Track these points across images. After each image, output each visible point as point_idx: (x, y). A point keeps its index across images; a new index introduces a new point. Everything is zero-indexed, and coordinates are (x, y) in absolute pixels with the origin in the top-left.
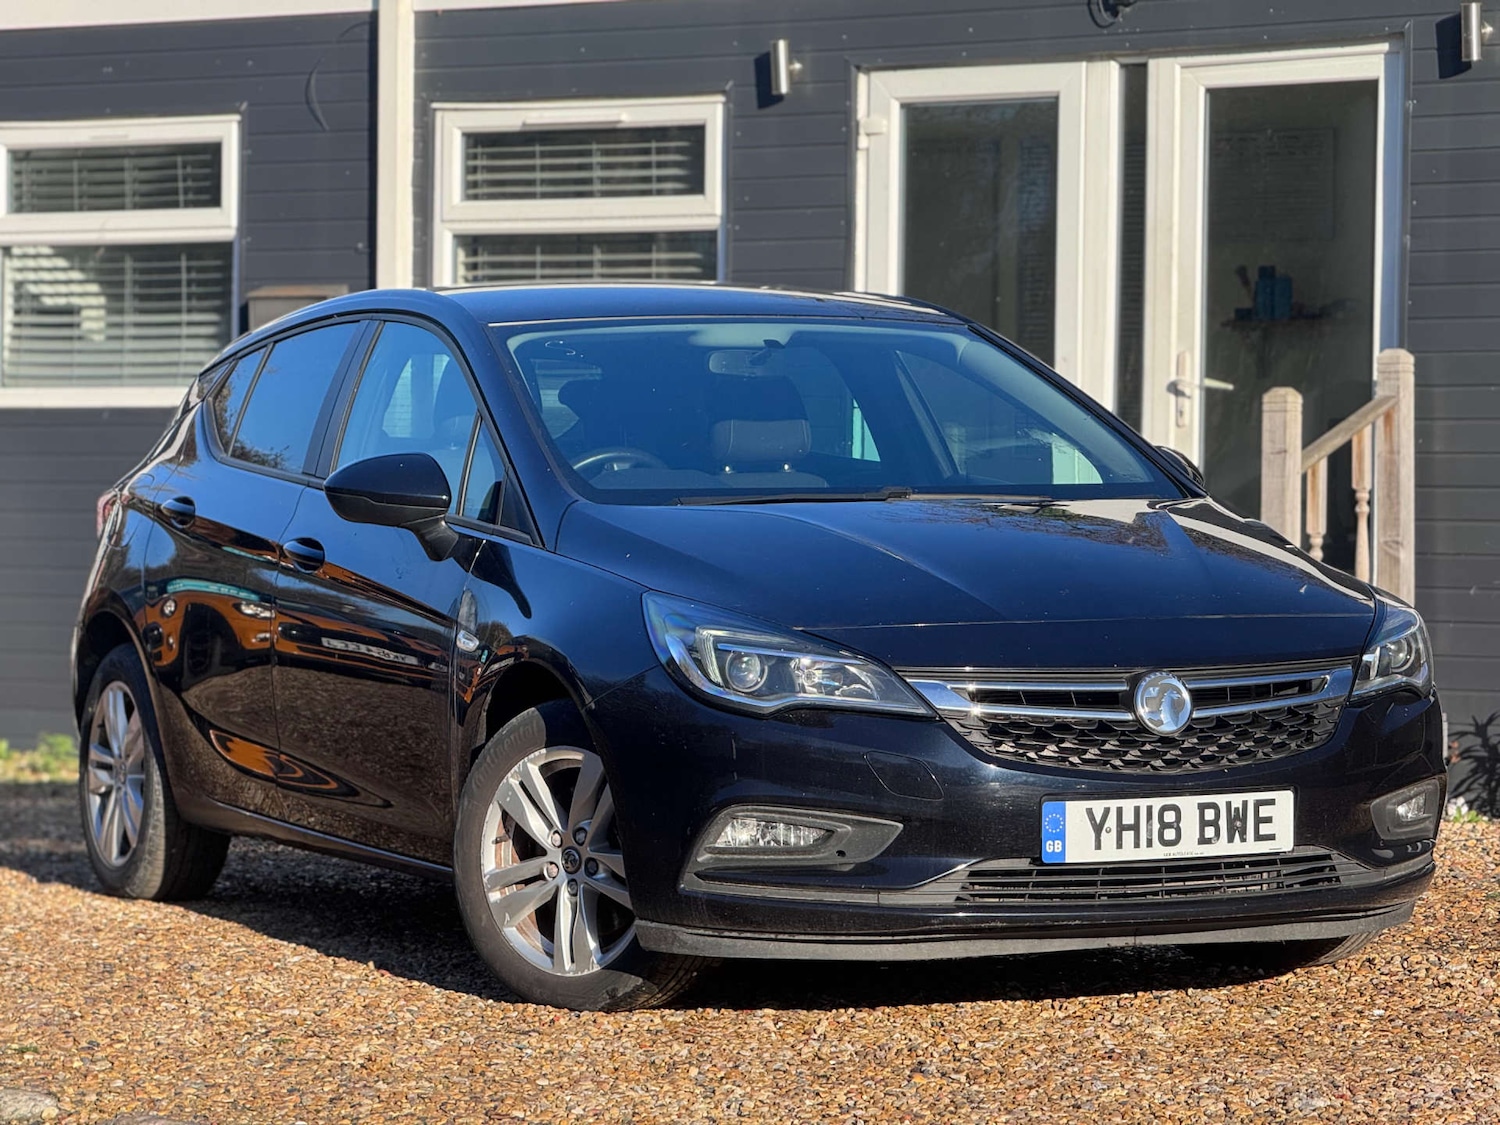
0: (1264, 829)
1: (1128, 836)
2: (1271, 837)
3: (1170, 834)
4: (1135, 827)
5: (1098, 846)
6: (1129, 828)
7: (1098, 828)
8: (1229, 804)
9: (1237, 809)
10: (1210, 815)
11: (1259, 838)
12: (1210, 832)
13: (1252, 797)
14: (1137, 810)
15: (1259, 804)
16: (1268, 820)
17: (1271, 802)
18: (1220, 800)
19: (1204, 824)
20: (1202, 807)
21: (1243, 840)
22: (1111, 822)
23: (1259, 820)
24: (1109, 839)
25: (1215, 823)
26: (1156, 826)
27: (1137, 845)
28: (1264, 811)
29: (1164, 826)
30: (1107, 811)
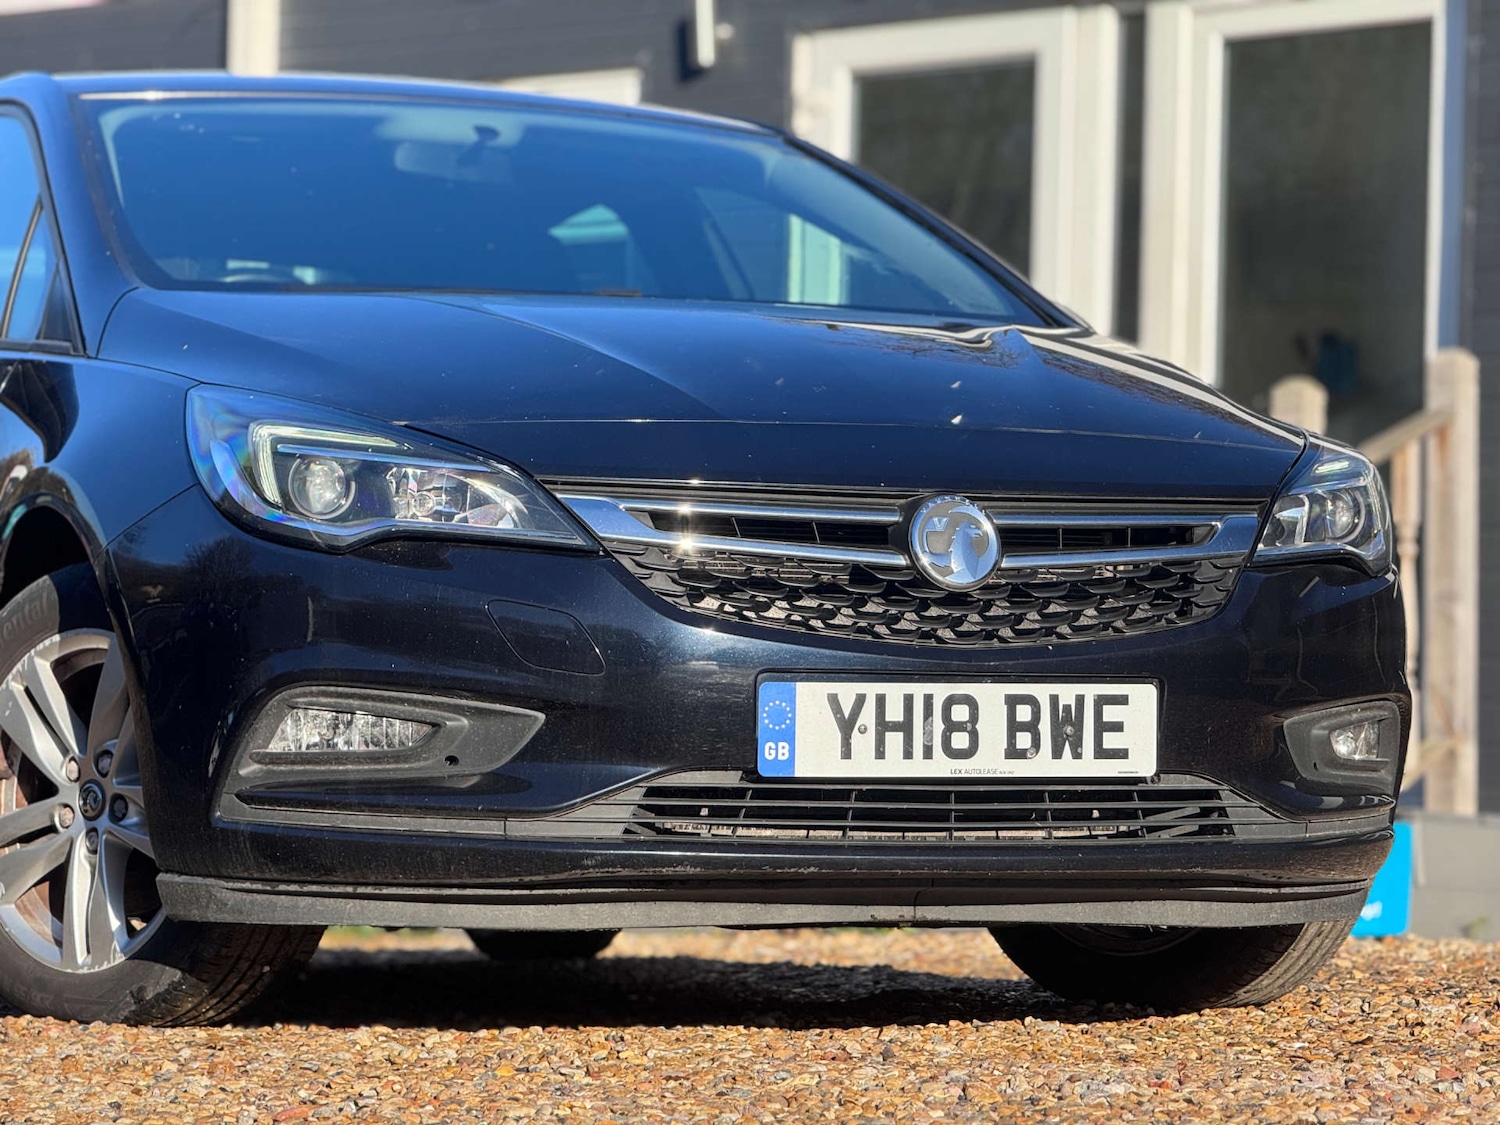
0: (1111, 740)
1: (894, 740)
2: (1122, 754)
3: (960, 740)
4: (906, 727)
5: (847, 754)
6: (895, 727)
7: (847, 726)
8: (1054, 699)
9: (1067, 708)
10: (1024, 713)
11: (1101, 753)
12: (1024, 740)
13: (1091, 691)
14: (909, 700)
15: (1102, 701)
16: (1118, 727)
17: (1122, 700)
18: (1042, 691)
19: (1014, 727)
20: (1012, 702)
21: (1077, 755)
22: (868, 716)
23: (1101, 727)
24: (863, 743)
25: (1032, 727)
26: (938, 726)
27: (908, 754)
28: (1111, 713)
29: (951, 727)
30: (861, 700)
